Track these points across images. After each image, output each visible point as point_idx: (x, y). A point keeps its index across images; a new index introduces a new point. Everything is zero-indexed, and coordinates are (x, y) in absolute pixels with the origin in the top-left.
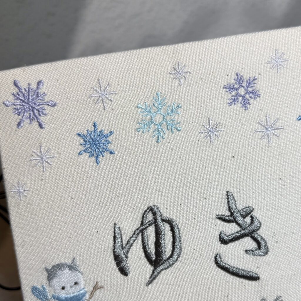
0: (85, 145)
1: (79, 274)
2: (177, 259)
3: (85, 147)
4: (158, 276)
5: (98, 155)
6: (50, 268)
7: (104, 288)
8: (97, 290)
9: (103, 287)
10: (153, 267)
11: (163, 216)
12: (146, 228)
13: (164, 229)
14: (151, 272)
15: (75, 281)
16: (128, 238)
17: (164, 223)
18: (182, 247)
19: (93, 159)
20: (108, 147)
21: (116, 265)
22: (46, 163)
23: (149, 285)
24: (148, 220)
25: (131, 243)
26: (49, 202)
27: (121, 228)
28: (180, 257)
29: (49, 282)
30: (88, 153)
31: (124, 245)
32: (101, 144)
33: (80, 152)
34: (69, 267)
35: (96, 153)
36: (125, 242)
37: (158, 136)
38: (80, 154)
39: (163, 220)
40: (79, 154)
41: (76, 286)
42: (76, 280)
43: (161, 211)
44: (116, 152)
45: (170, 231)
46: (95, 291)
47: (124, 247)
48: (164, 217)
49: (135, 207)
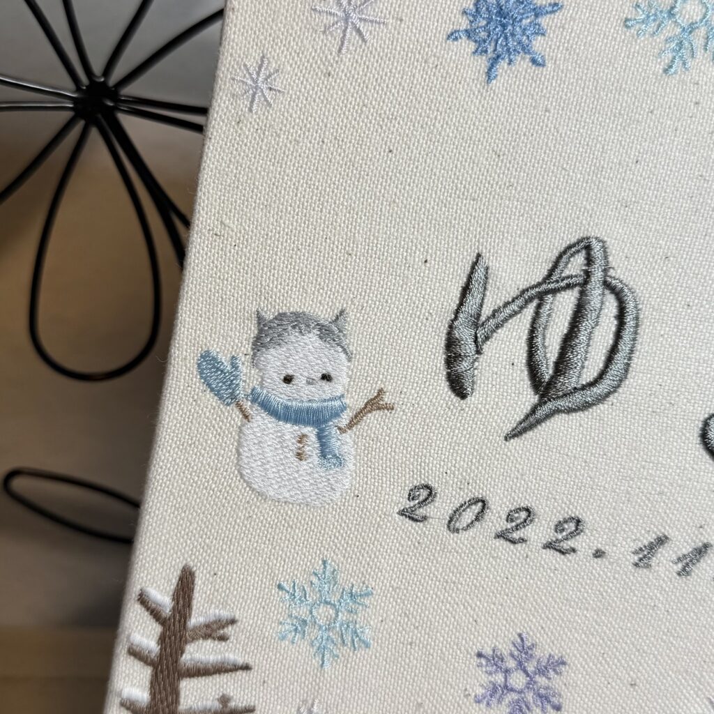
0: (473, 16)
1: (343, 356)
2: (608, 395)
3: (471, 22)
4: (543, 424)
5: (498, 57)
6: (269, 316)
7: (394, 412)
8: (374, 412)
9: (390, 408)
10: (537, 397)
11: (609, 274)
12: (554, 292)
13: (601, 309)
14: (527, 408)
15: (324, 372)
16: (498, 301)
17: (607, 292)
18: (631, 369)
19: (482, 62)
20: (534, 42)
21: (443, 362)
22: (354, 33)
23: (512, 440)
24: (567, 273)
25: (502, 316)
26: (326, 140)
27: (490, 271)
28: (616, 394)
29: (254, 354)
30: (476, 41)
31: (483, 318)
32: (518, 29)
33: (455, 32)
34: (320, 330)
35: (495, 50)
36: (487, 311)
37: (674, 58)
38: (453, 36)
39: (607, 285)
40: (449, 37)
41: (324, 383)
42: (329, 369)
43: (610, 259)
44: (549, 65)
45: (612, 319)
46: (370, 412)
47: (480, 322)
48: (611, 277)
49: (545, 226)
